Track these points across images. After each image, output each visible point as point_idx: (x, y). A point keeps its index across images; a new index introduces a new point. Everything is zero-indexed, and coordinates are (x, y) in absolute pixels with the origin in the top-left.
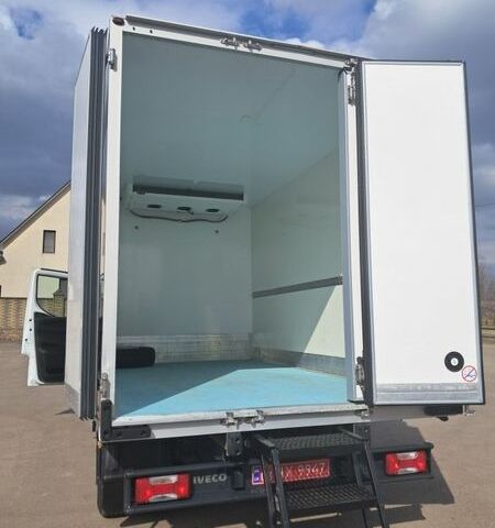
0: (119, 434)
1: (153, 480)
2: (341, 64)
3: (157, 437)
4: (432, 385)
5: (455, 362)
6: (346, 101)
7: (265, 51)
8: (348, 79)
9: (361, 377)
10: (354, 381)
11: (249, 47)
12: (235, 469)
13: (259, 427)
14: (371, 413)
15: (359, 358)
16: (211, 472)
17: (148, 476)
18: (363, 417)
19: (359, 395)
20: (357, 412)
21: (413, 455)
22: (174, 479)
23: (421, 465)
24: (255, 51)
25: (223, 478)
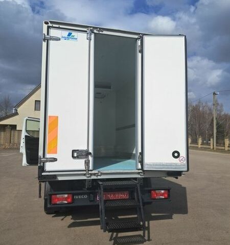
0: (45, 178)
1: (58, 196)
2: (136, 37)
3: (59, 180)
4: (167, 163)
5: (176, 155)
6: (138, 51)
7: (105, 32)
8: (139, 42)
9: (140, 160)
10: (138, 161)
11: (98, 31)
12: (90, 193)
13: (99, 177)
14: (144, 174)
15: (140, 153)
16: (81, 194)
17: (56, 194)
18: (141, 175)
19: (140, 167)
20: (139, 173)
21: (163, 191)
22: (66, 196)
23: (166, 195)
24: (101, 32)
25: (86, 197)
